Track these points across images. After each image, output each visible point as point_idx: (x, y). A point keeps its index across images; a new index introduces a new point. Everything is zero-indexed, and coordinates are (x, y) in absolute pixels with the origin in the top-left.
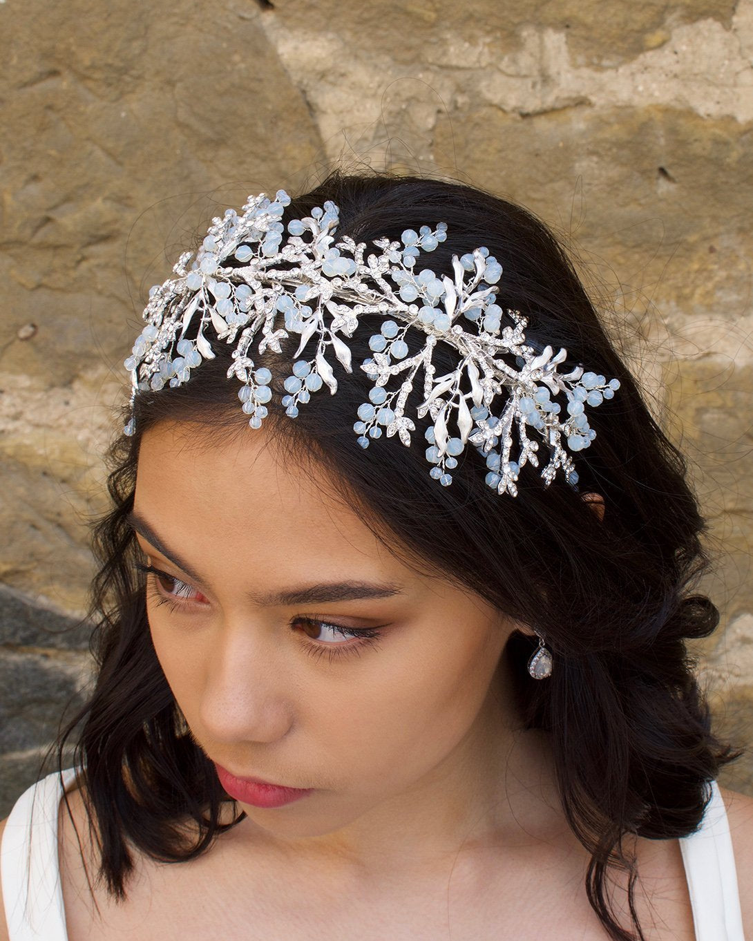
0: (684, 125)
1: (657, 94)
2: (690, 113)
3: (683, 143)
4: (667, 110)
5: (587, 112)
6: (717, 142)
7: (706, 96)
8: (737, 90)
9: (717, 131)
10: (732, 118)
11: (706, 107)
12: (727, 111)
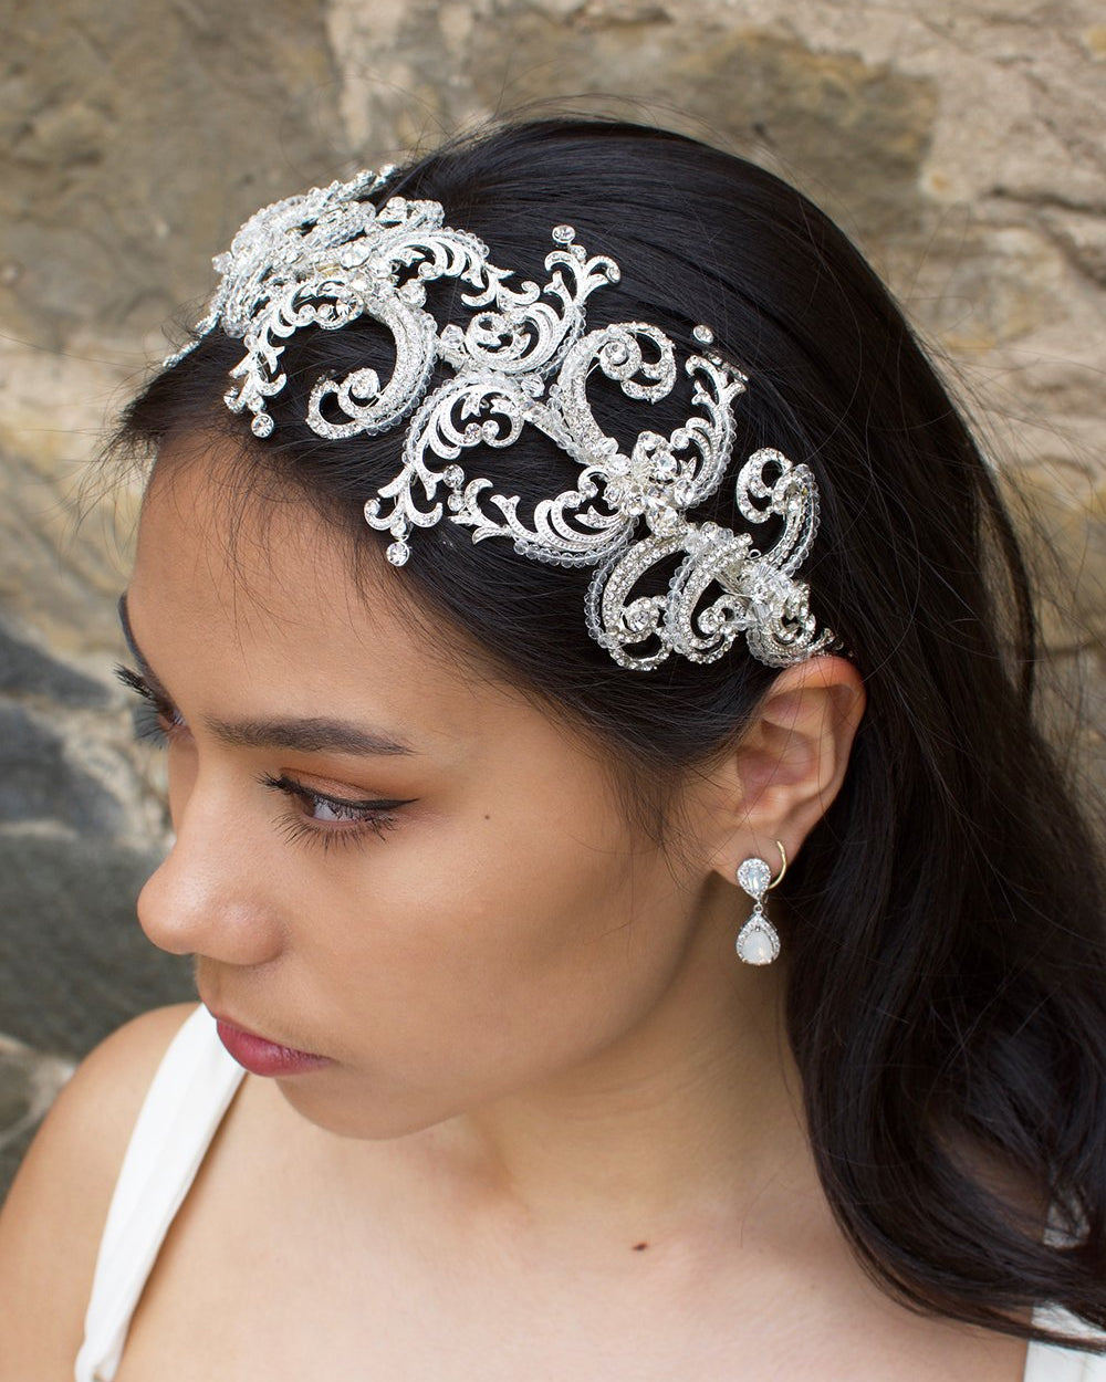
0: (788, 62)
1: (754, 10)
2: (798, 46)
3: (784, 90)
4: (764, 39)
5: (665, 32)
6: (831, 91)
7: (821, 20)
8: (869, 14)
9: (832, 76)
10: (856, 58)
11: (821, 38)
12: (850, 44)
